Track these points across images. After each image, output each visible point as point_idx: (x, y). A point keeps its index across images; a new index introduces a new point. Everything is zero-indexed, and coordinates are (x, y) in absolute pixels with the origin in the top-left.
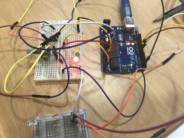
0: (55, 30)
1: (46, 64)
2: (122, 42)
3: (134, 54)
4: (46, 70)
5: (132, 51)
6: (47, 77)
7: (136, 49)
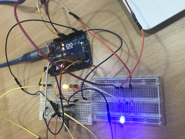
0: (48, 107)
1: (78, 114)
3: (72, 43)
4: (83, 115)
5: (69, 45)
6: (89, 113)
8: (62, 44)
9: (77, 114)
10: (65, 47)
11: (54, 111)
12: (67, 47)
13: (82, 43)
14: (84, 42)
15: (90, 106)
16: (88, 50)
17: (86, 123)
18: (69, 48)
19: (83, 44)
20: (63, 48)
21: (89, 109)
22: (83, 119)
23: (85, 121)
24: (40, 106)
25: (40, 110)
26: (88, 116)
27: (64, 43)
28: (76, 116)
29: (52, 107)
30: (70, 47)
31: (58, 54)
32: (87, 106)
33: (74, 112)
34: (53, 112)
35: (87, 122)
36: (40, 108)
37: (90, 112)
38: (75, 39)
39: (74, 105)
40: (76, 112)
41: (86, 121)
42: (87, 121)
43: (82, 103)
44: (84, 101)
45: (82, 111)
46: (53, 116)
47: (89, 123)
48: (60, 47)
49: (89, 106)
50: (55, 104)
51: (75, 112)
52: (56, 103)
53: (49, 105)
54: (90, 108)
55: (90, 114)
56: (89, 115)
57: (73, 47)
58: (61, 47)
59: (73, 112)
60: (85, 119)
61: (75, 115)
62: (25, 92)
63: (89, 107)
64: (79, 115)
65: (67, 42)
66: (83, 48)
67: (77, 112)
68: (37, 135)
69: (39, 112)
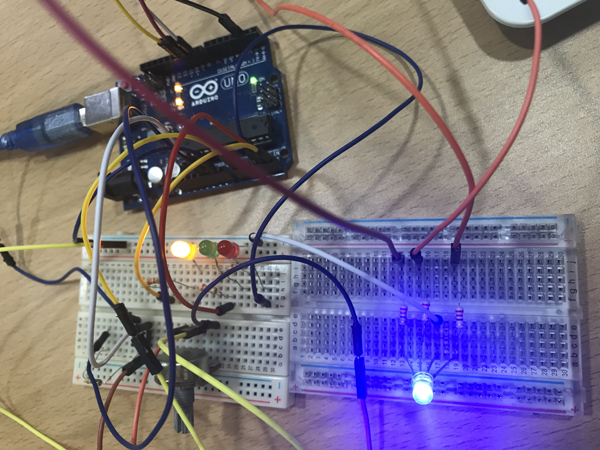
0: (112, 332)
1: (233, 364)
3: (213, 79)
6: (278, 360)
8: (173, 85)
9: (226, 363)
10: (185, 95)
11: (134, 348)
12: (195, 94)
13: (254, 81)
14: (263, 79)
15: (281, 330)
16: (277, 108)
17: (266, 398)
18: (201, 102)
19: (258, 83)
20: (179, 102)
21: (278, 342)
22: (252, 383)
23: (259, 390)
24: (78, 329)
25: (77, 344)
26: (273, 370)
27: (181, 82)
28: (226, 369)
29: (125, 332)
30: (205, 96)
32: (269, 330)
33: (214, 354)
34: (132, 354)
36: (78, 337)
37: (280, 356)
38: (229, 63)
39: (216, 325)
40: (224, 355)
41: (263, 391)
42: (270, 391)
43: (248, 317)
44: (260, 310)
45: (250, 349)
46: (129, 369)
47: (278, 400)
48: (168, 95)
49: (276, 330)
50: (138, 320)
51: (221, 355)
52: (143, 317)
53: (113, 324)
54: (281, 338)
55: (281, 364)
56: (276, 367)
57: (216, 97)
58: (172, 96)
59: (210, 354)
60: (260, 384)
61: (219, 366)
62: (19, 274)
63: (278, 334)
64: (236, 367)
65: (195, 77)
66: (259, 98)
67: (228, 355)
68: (64, 442)
69: (73, 354)
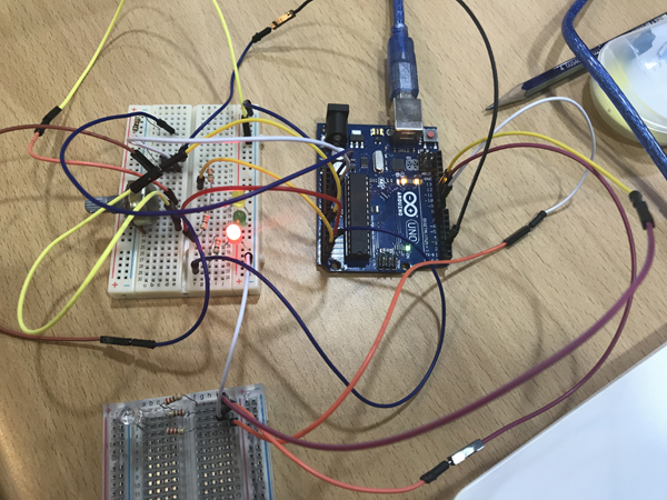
2: (385, 175)
4: (144, 263)
5: (412, 204)
7: (427, 198)
18: (400, 200)
19: (405, 252)
22: (129, 262)
26: (140, 279)
27: (423, 186)
31: (387, 162)
35: (119, 275)
37: (152, 285)
47: (115, 285)
54: (167, 285)
55: (145, 286)
60: (129, 268)
63: (171, 281)
64: (143, 247)
65: (424, 198)
